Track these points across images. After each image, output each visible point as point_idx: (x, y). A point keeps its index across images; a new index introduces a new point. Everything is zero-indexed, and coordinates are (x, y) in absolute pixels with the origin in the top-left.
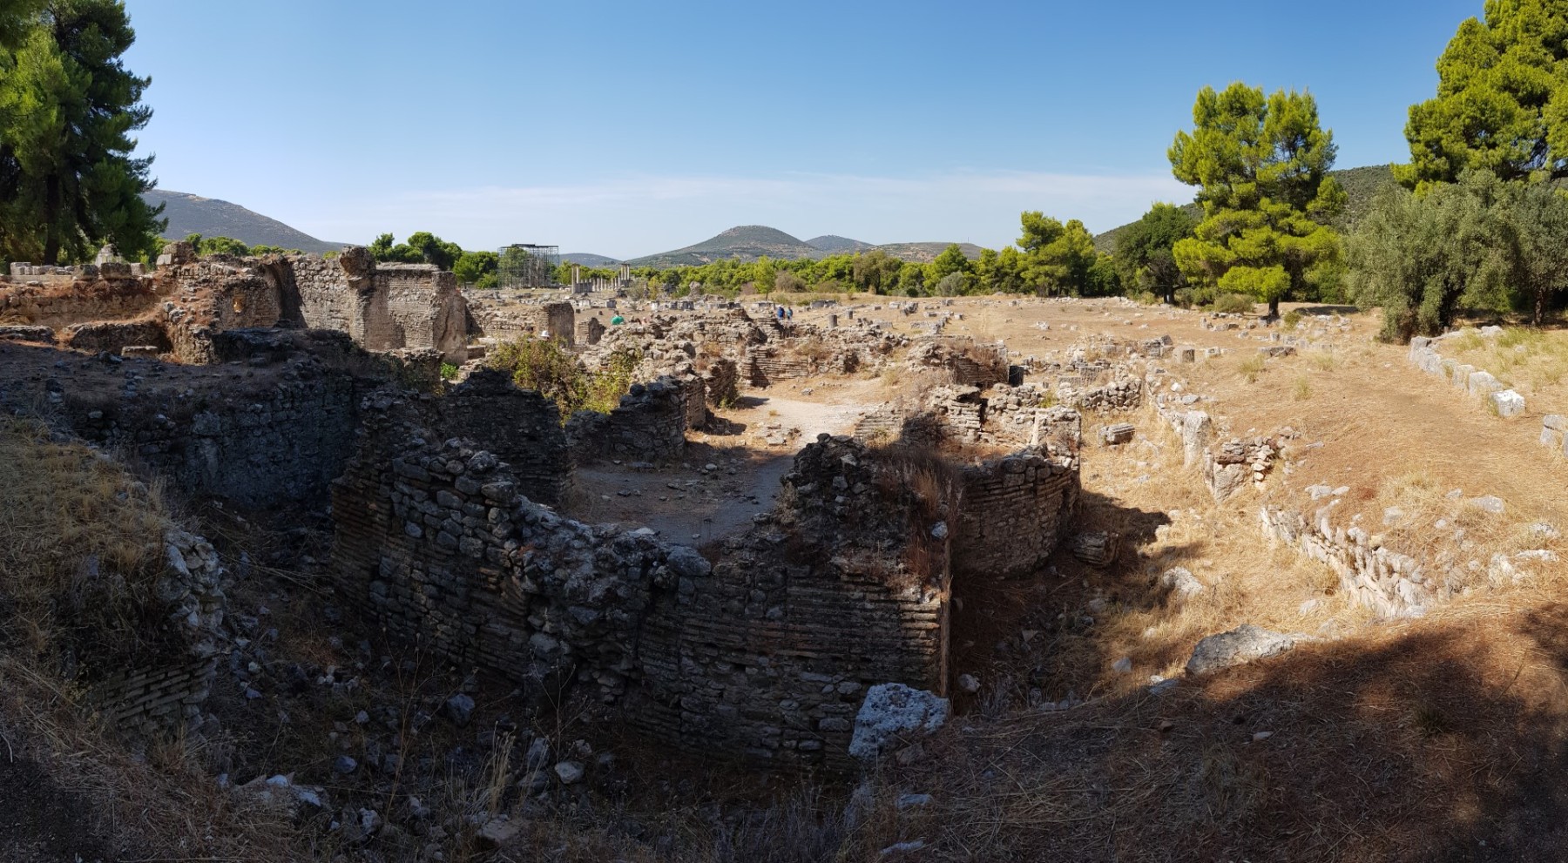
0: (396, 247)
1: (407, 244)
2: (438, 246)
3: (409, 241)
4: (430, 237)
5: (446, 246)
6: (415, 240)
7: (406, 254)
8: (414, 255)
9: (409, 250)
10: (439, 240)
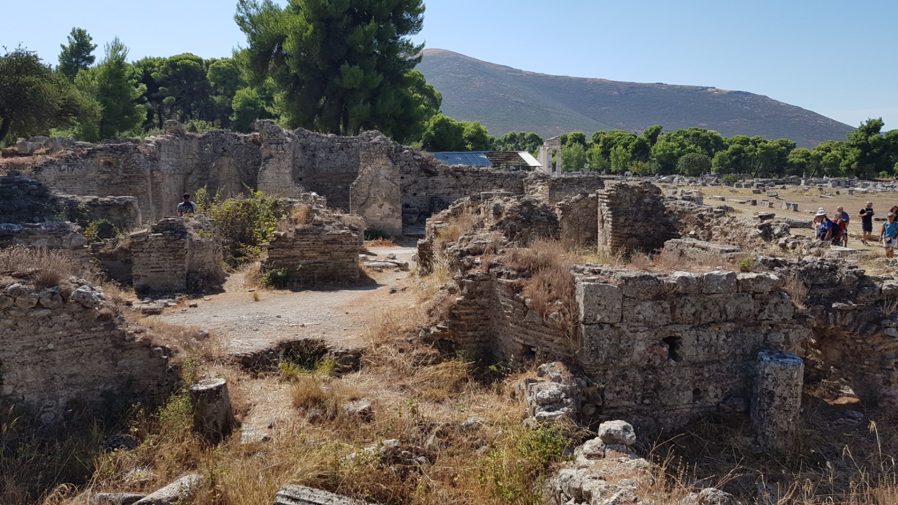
0: (887, 133)
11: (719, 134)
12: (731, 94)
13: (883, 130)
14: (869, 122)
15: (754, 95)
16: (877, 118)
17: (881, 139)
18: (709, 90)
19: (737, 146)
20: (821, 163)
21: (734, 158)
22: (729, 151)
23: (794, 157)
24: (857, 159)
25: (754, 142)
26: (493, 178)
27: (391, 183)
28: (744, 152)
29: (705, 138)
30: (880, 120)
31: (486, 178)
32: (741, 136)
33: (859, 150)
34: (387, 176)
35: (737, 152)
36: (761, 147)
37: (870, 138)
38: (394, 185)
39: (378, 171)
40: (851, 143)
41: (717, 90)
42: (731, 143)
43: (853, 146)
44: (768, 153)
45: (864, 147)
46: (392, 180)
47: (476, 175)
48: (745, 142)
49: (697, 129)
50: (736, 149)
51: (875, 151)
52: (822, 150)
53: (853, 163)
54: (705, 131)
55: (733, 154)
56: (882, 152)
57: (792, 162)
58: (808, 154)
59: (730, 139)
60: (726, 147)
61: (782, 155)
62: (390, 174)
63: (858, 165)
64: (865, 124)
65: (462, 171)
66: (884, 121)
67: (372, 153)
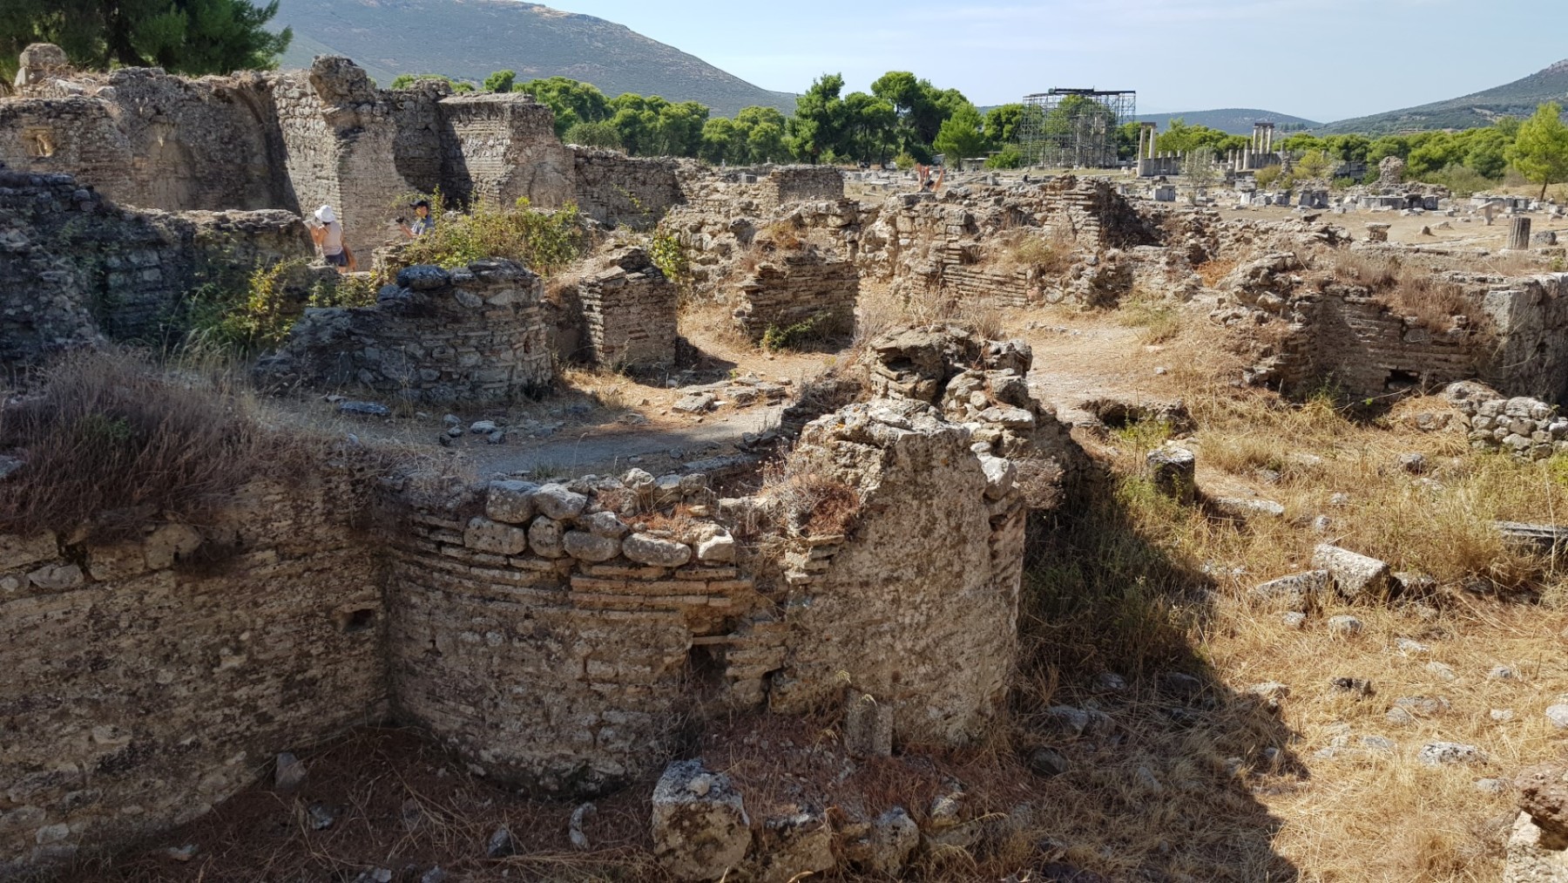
0: (848, 98)
1: (870, 93)
2: (924, 96)
3: (874, 87)
4: (909, 80)
5: (938, 96)
6: (883, 86)
7: (864, 111)
8: (878, 111)
9: (869, 104)
10: (926, 85)
11: (597, 90)
12: (570, 18)
13: (843, 94)
14: (826, 80)
15: (607, 22)
16: (834, 74)
17: (841, 105)
18: (536, 9)
19: (630, 111)
20: (748, 141)
21: (627, 131)
22: (617, 119)
23: (711, 133)
24: (814, 136)
25: (652, 106)
26: (631, 169)
27: (563, 178)
28: (640, 122)
29: (578, 97)
30: (839, 77)
31: (622, 168)
32: (631, 95)
33: (816, 123)
34: (557, 165)
35: (631, 122)
36: (666, 114)
37: (827, 104)
38: (568, 182)
39: (543, 157)
40: (804, 112)
41: (549, 11)
42: (616, 105)
43: (805, 116)
44: (676, 124)
45: (822, 118)
46: (564, 172)
47: (606, 163)
48: (638, 105)
49: (562, 80)
50: (630, 117)
51: (836, 124)
52: (748, 120)
53: (807, 142)
54: (576, 84)
55: (624, 124)
56: (844, 126)
57: (709, 140)
58: (731, 128)
59: (615, 99)
60: (609, 114)
61: (696, 127)
62: (561, 163)
63: (814, 145)
64: (820, 83)
65: (585, 157)
66: (844, 79)
67: (532, 125)
